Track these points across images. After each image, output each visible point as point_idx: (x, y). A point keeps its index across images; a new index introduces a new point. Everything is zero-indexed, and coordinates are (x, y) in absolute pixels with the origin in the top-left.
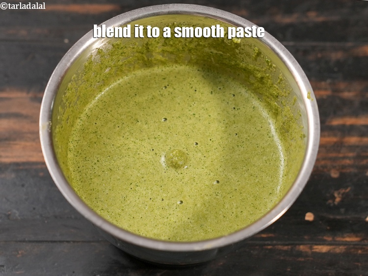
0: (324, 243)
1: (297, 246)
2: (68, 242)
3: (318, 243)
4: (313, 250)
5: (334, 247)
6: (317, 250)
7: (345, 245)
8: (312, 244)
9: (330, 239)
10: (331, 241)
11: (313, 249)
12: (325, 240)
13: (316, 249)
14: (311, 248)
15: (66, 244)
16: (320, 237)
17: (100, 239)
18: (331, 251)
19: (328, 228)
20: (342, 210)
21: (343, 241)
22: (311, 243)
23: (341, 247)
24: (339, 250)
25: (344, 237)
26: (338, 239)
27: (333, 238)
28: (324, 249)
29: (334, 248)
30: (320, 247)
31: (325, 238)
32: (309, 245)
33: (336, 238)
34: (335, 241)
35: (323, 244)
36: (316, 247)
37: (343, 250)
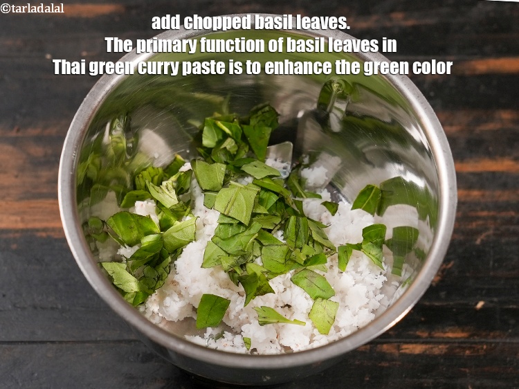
0: (416, 340)
1: (379, 346)
2: (53, 342)
3: (408, 340)
4: (401, 351)
5: (430, 346)
6: (407, 351)
7: (446, 343)
8: (400, 342)
9: (425, 335)
10: (427, 338)
11: (402, 349)
12: (418, 337)
13: (406, 349)
14: (399, 348)
15: (50, 345)
16: (411, 333)
17: (98, 339)
18: (428, 352)
19: (423, 319)
20: (443, 294)
21: (443, 338)
22: (398, 340)
23: (440, 347)
24: (438, 350)
25: (446, 332)
26: (438, 334)
27: (430, 334)
28: (417, 349)
29: (432, 348)
30: (411, 346)
31: (418, 333)
32: (396, 344)
33: (433, 333)
34: (432, 337)
35: (416, 343)
36: (405, 346)
37: (444, 351)
